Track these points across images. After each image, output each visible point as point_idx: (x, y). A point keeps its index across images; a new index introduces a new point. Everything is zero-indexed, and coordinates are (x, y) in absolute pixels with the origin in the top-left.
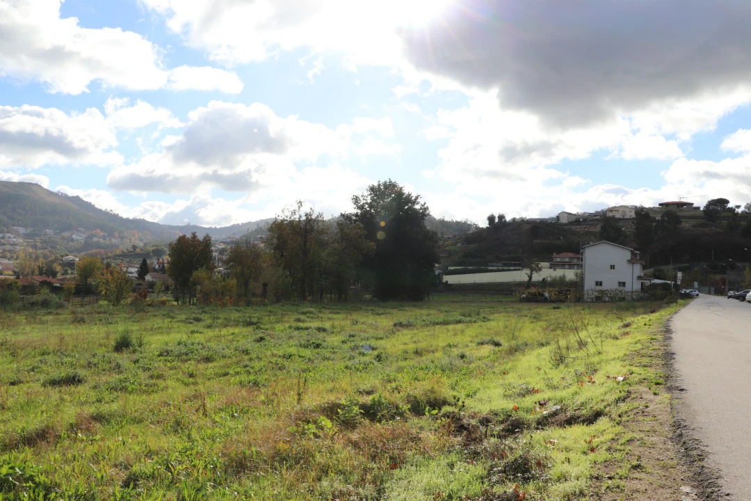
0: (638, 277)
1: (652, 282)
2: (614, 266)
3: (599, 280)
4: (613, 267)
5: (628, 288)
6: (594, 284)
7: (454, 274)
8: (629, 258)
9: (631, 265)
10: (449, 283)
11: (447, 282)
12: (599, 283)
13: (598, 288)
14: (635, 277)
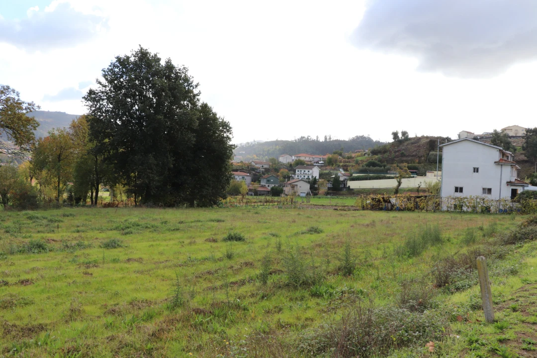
0: (507, 183)
1: (526, 188)
2: (478, 169)
3: (459, 186)
4: (476, 170)
5: (494, 196)
6: (454, 190)
7: (357, 180)
8: (497, 159)
9: (499, 167)
10: (351, 187)
11: (349, 186)
12: (459, 190)
13: (458, 195)
14: (504, 182)
